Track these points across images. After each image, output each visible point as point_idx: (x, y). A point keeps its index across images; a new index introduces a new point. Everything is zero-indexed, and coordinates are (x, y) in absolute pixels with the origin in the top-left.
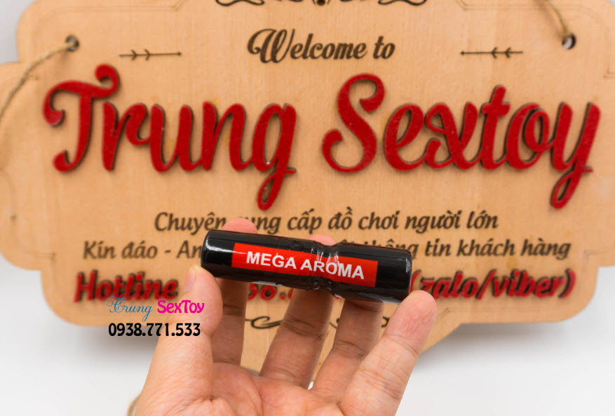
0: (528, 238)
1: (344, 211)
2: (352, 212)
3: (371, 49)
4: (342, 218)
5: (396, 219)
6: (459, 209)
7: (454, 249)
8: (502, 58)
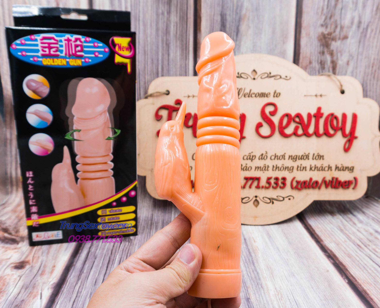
0: (337, 164)
1: (264, 153)
2: (268, 153)
3: (272, 94)
4: (263, 156)
5: (284, 156)
6: (309, 152)
7: (308, 168)
8: (319, 97)
